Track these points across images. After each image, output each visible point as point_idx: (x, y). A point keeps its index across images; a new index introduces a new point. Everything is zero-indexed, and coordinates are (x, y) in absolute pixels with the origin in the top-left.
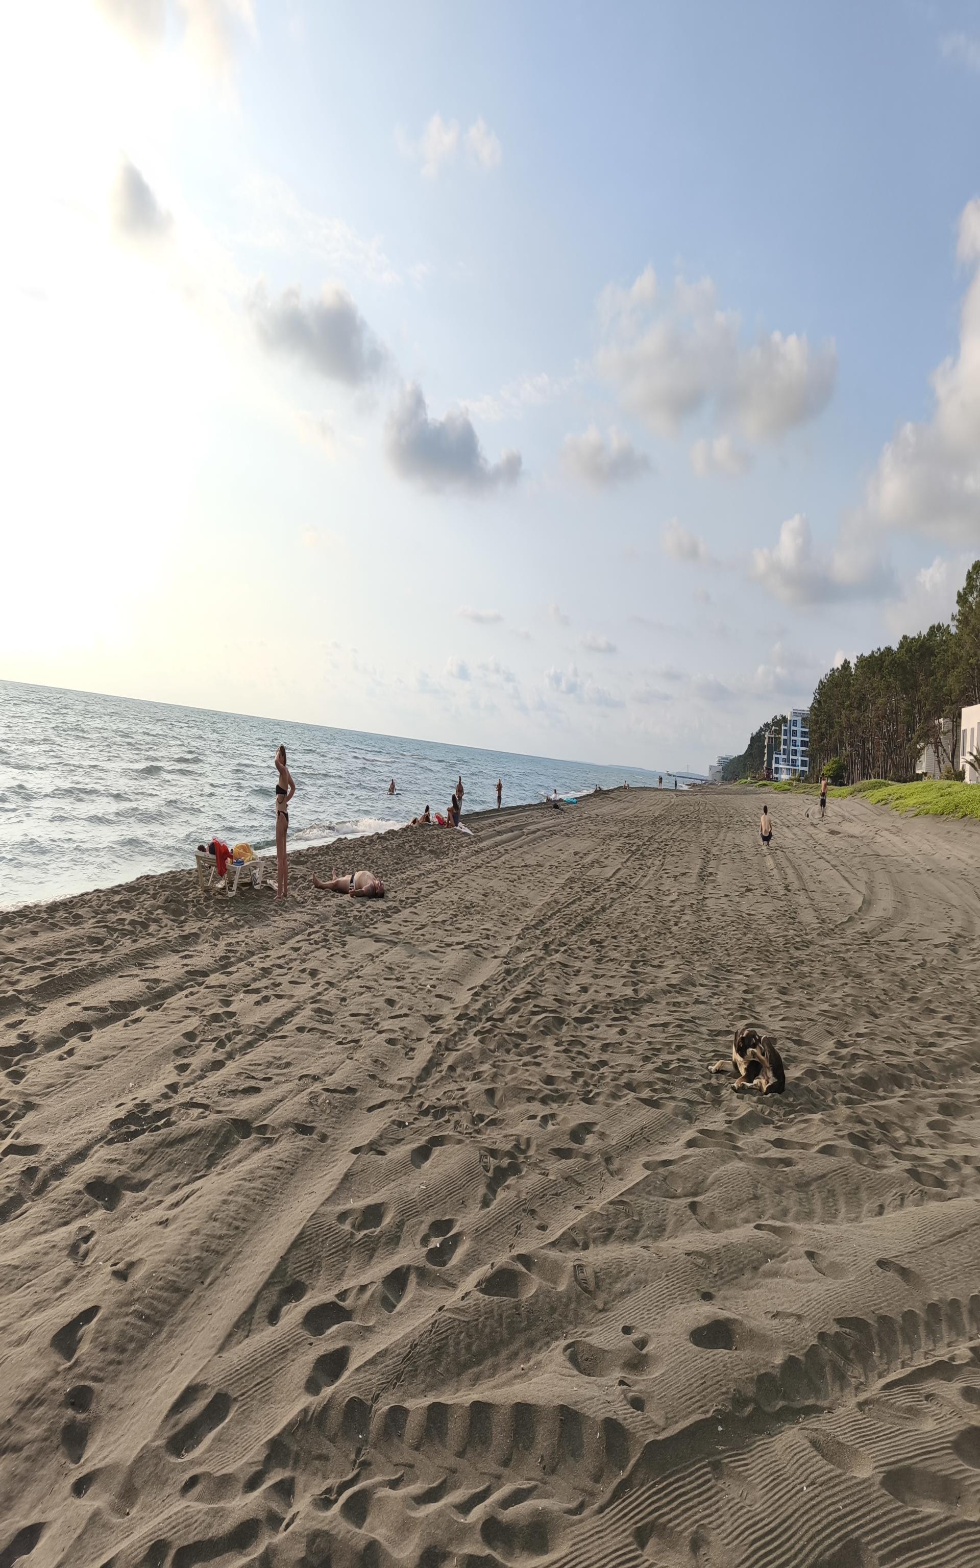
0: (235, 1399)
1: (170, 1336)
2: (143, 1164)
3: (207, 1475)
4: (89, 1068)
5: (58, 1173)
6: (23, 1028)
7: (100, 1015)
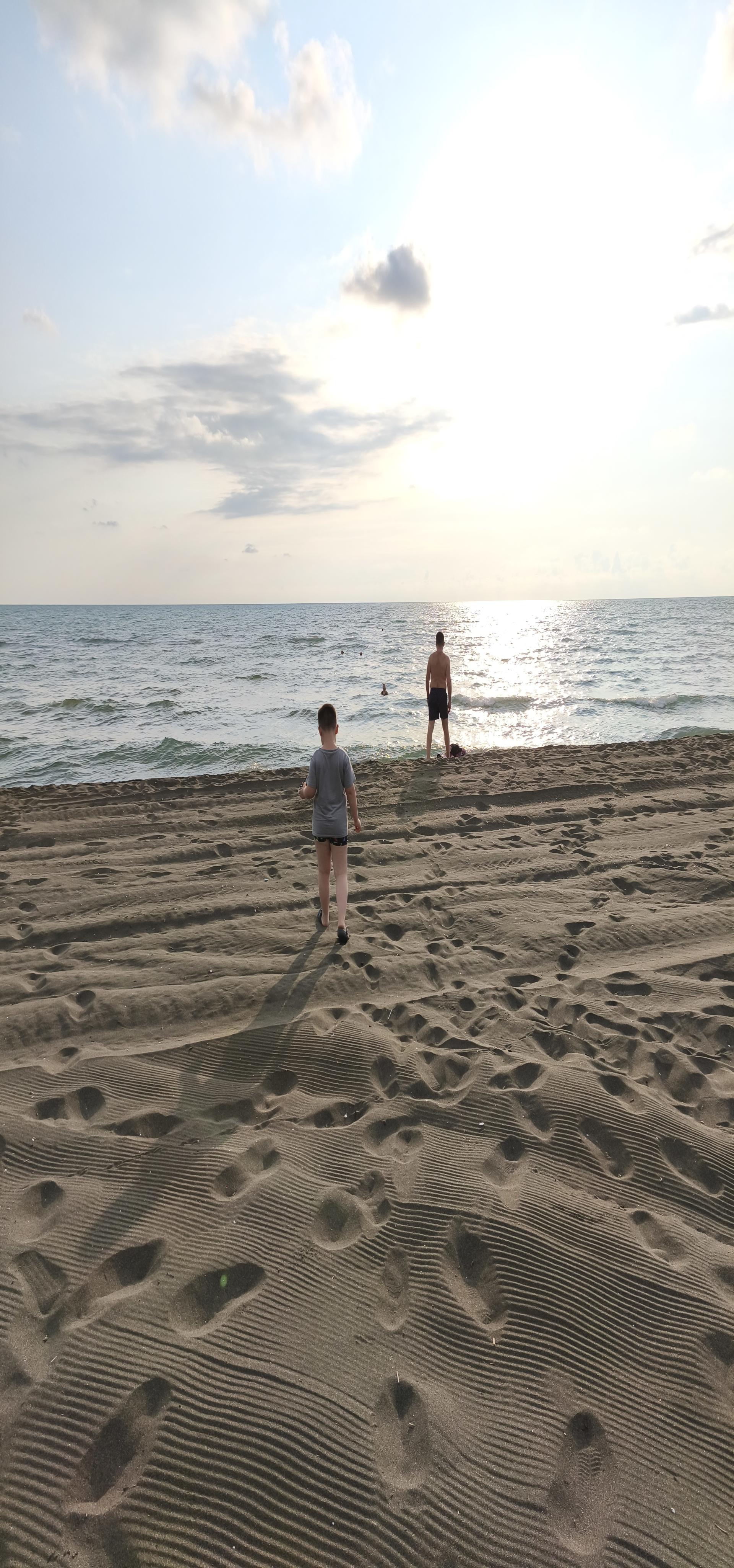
0: (655, 992)
1: (632, 954)
2: (654, 882)
3: (623, 1005)
4: (642, 829)
5: (601, 869)
6: (610, 802)
7: (664, 806)
